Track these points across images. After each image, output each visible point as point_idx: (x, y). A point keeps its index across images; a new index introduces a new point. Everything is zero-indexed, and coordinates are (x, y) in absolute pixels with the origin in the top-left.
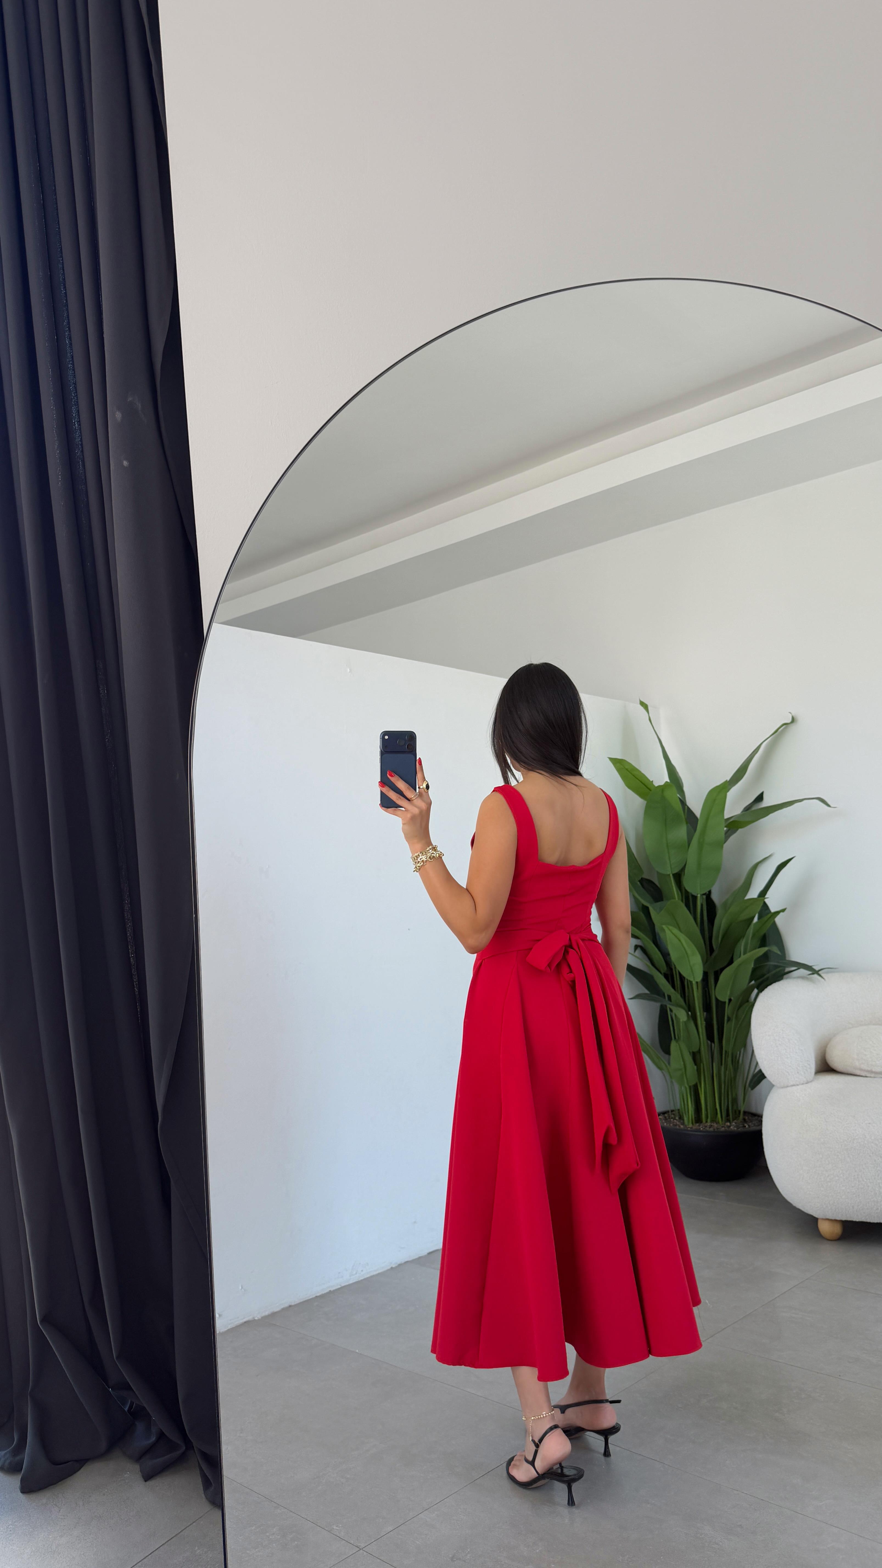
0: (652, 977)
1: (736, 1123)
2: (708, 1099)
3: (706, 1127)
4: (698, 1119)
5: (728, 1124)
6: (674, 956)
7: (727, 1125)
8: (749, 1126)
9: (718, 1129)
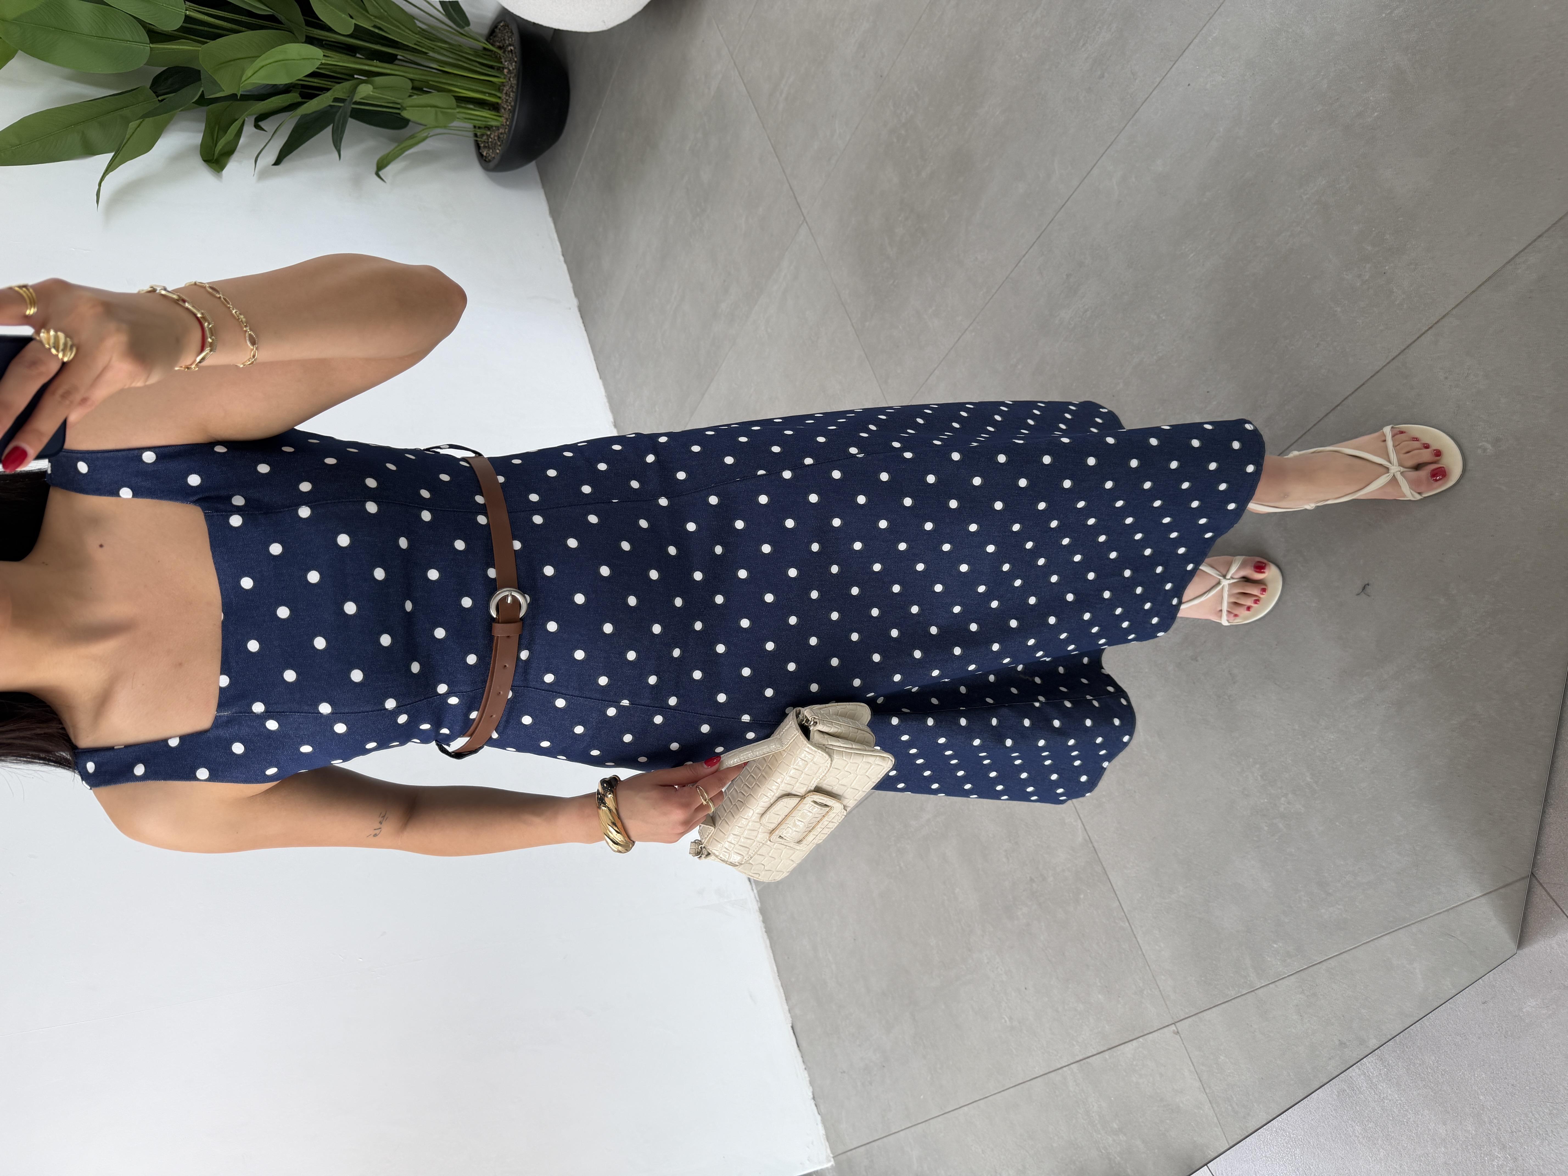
0: (303, 117)
1: (506, 61)
2: (474, 87)
3: (507, 101)
4: (495, 107)
5: (506, 71)
6: (282, 80)
7: (508, 73)
8: (510, 45)
9: (511, 87)
